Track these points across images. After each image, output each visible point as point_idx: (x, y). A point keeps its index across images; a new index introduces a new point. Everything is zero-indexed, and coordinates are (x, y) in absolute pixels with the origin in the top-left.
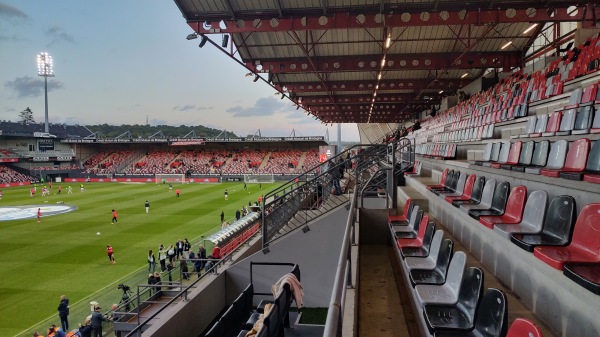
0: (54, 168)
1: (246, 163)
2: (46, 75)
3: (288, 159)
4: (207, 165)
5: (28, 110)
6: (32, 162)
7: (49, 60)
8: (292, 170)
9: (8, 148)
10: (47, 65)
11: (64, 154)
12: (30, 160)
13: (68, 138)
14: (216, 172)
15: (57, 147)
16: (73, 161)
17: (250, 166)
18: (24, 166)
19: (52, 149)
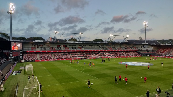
0: (147, 53)
2: (146, 27)
5: (141, 37)
7: (147, 23)
10: (146, 24)
11: (150, 49)
12: (141, 50)
13: (151, 44)
15: (148, 47)
16: (153, 51)
18: (140, 52)
19: (147, 47)
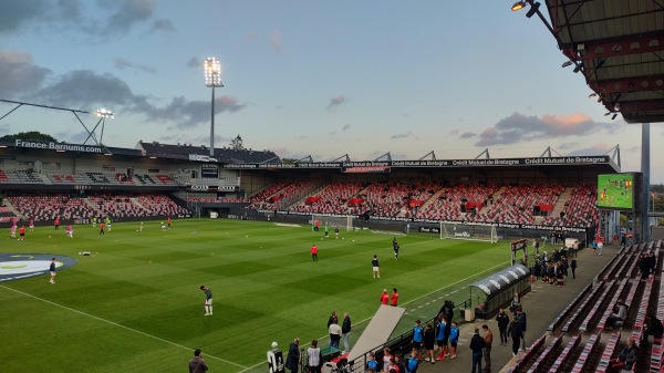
0: (217, 201)
1: (458, 204)
2: (213, 86)
3: (535, 199)
4: (398, 204)
5: (239, 138)
6: (190, 191)
7: (216, 67)
8: (539, 218)
9: (168, 174)
10: (214, 73)
11: (228, 182)
12: (187, 189)
13: (231, 163)
14: (407, 215)
17: (463, 209)
18: (182, 195)
19: (216, 176)
